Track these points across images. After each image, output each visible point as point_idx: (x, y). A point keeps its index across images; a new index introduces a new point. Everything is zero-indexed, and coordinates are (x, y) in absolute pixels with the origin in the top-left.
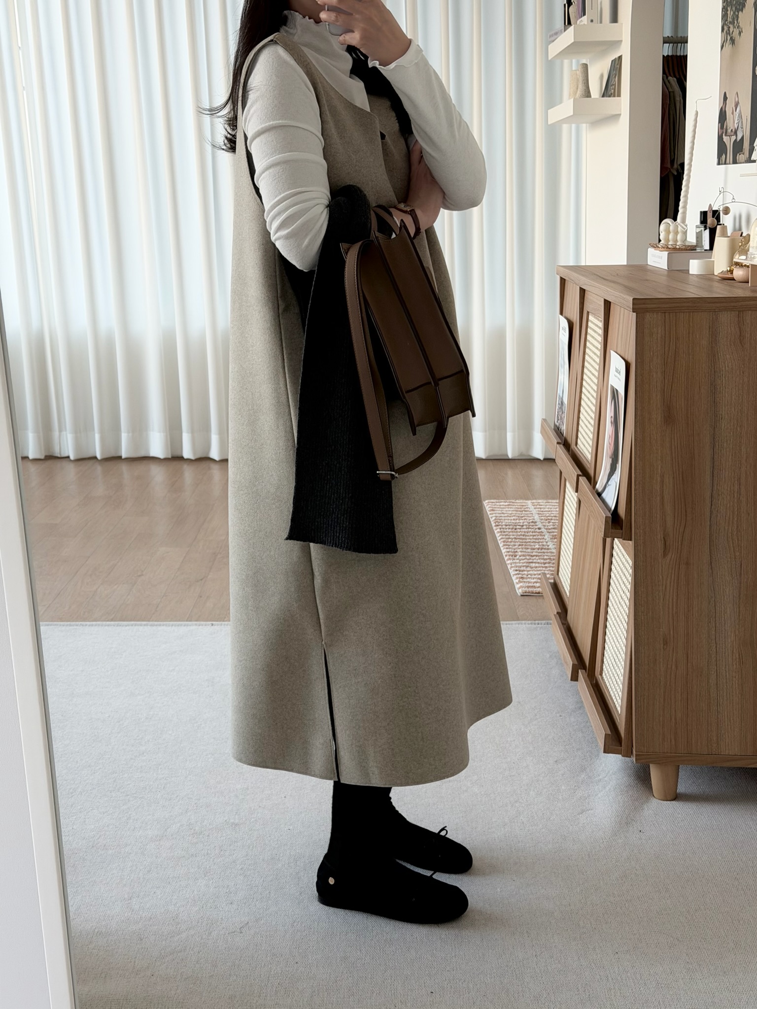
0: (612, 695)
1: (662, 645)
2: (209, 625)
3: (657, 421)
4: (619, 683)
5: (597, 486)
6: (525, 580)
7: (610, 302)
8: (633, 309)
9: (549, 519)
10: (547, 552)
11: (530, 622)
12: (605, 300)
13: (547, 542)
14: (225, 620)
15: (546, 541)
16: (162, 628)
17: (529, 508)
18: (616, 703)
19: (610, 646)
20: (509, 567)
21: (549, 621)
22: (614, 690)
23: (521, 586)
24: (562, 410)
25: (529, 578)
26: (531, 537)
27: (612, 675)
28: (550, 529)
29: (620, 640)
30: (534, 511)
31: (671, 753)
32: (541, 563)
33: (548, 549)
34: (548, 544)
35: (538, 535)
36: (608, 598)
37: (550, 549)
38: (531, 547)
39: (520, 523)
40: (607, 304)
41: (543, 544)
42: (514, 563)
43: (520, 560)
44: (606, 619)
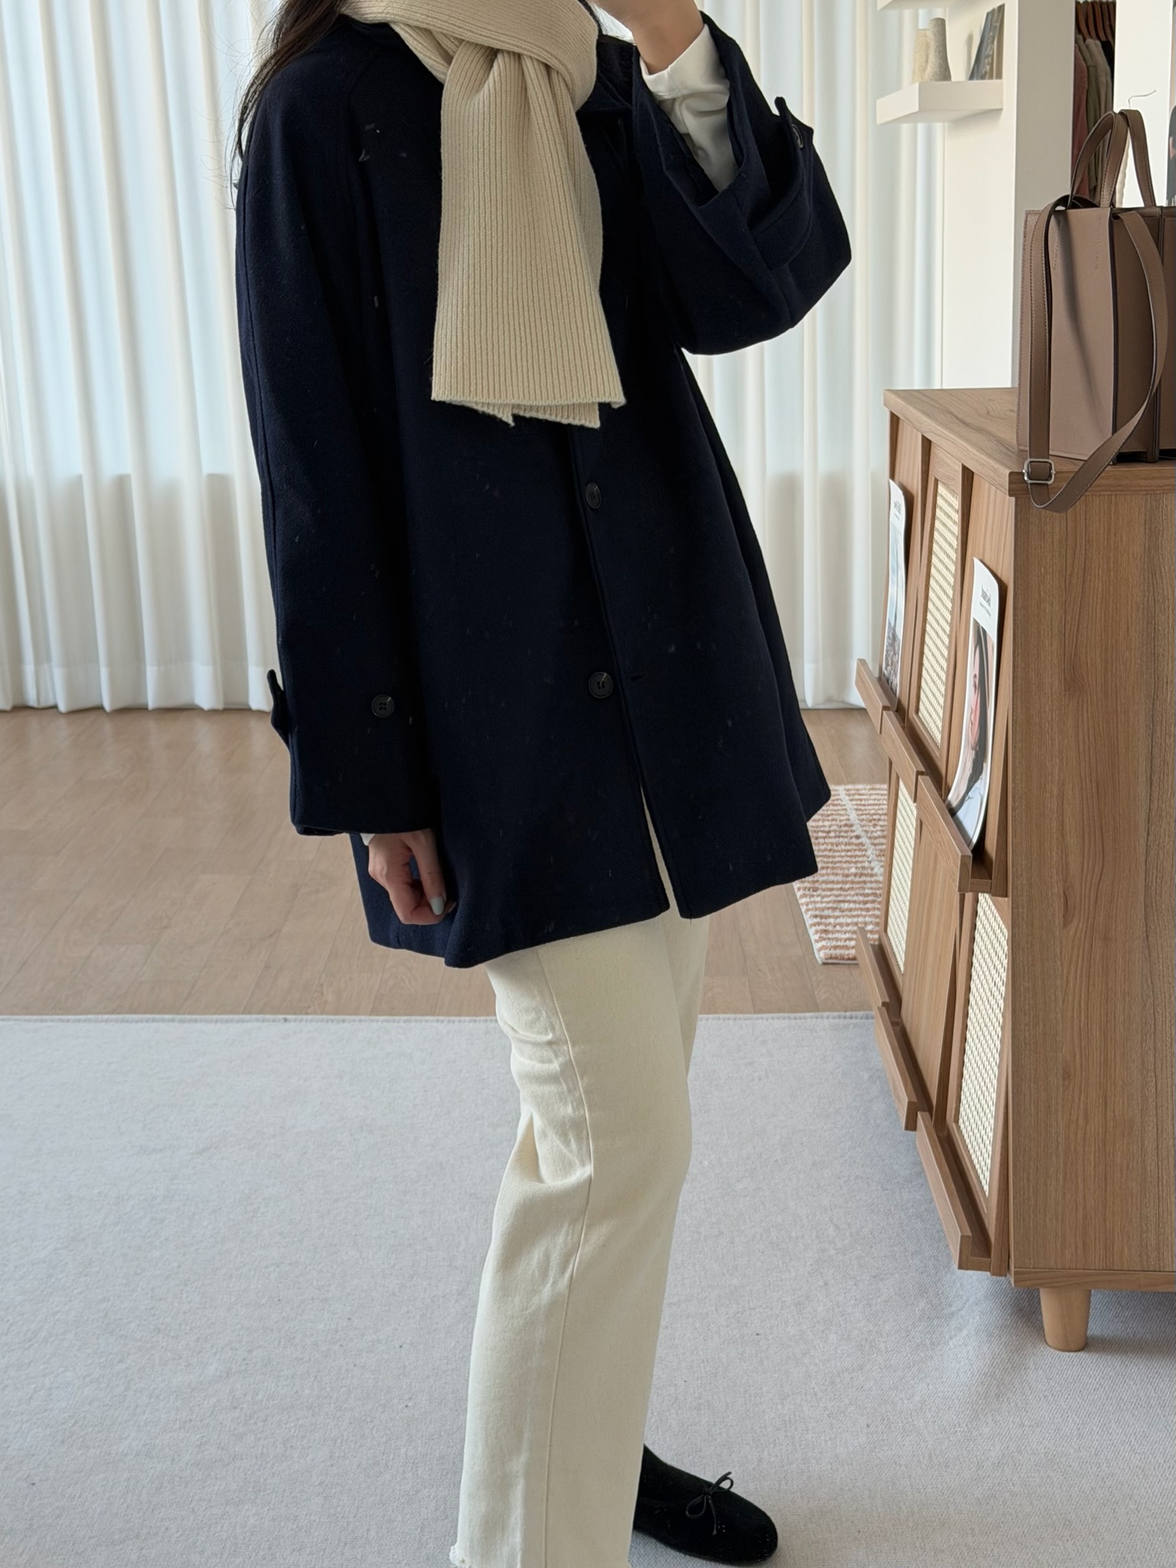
0: (975, 1161)
1: (1061, 1081)
2: (279, 1021)
3: (1051, 689)
4: (987, 1142)
5: (950, 797)
6: (830, 936)
7: (973, 473)
8: (1009, 490)
9: (874, 820)
10: (871, 882)
11: (836, 1014)
12: (965, 468)
13: (870, 862)
14: (309, 1011)
15: (869, 859)
16: (199, 1026)
17: (841, 800)
18: (981, 1177)
19: (972, 1073)
20: (803, 909)
21: (869, 1012)
22: (979, 1153)
23: (823, 946)
24: (894, 650)
25: (838, 932)
26: (843, 854)
27: (974, 1126)
28: (876, 838)
29: (988, 1068)
30: (849, 805)
31: (1076, 1269)
32: (859, 903)
33: (872, 875)
34: (873, 865)
35: (855, 850)
36: (968, 989)
37: (876, 875)
38: (842, 872)
39: (825, 826)
40: (968, 476)
41: (863, 864)
42: (811, 902)
43: (823, 897)
44: (965, 1027)
